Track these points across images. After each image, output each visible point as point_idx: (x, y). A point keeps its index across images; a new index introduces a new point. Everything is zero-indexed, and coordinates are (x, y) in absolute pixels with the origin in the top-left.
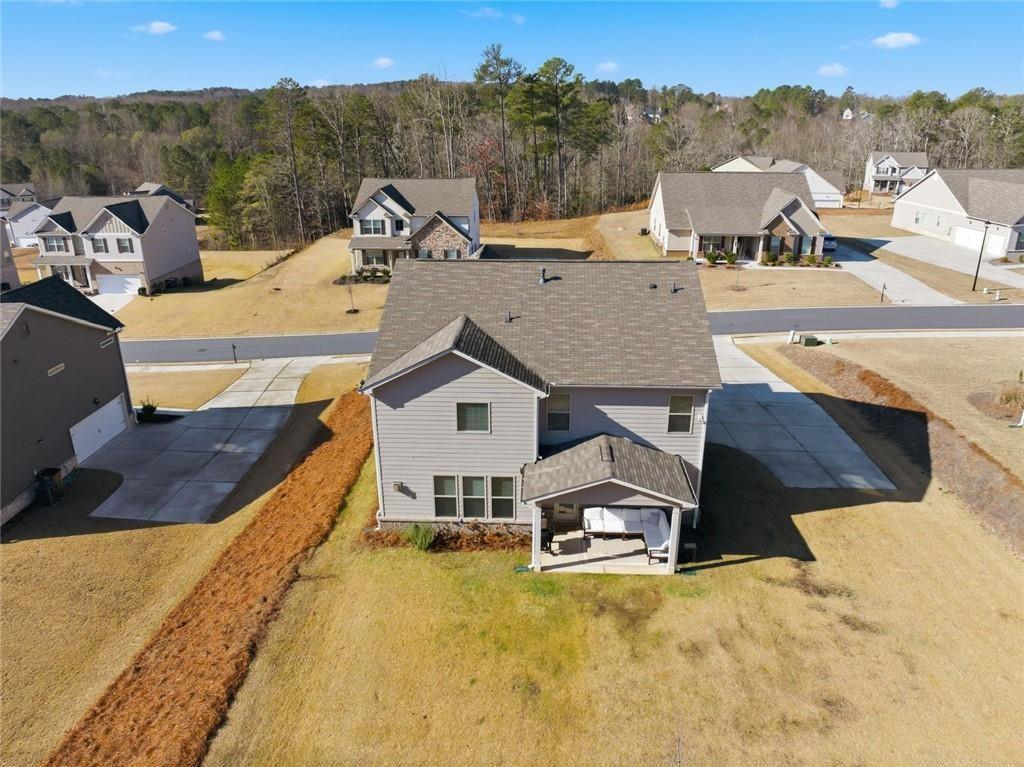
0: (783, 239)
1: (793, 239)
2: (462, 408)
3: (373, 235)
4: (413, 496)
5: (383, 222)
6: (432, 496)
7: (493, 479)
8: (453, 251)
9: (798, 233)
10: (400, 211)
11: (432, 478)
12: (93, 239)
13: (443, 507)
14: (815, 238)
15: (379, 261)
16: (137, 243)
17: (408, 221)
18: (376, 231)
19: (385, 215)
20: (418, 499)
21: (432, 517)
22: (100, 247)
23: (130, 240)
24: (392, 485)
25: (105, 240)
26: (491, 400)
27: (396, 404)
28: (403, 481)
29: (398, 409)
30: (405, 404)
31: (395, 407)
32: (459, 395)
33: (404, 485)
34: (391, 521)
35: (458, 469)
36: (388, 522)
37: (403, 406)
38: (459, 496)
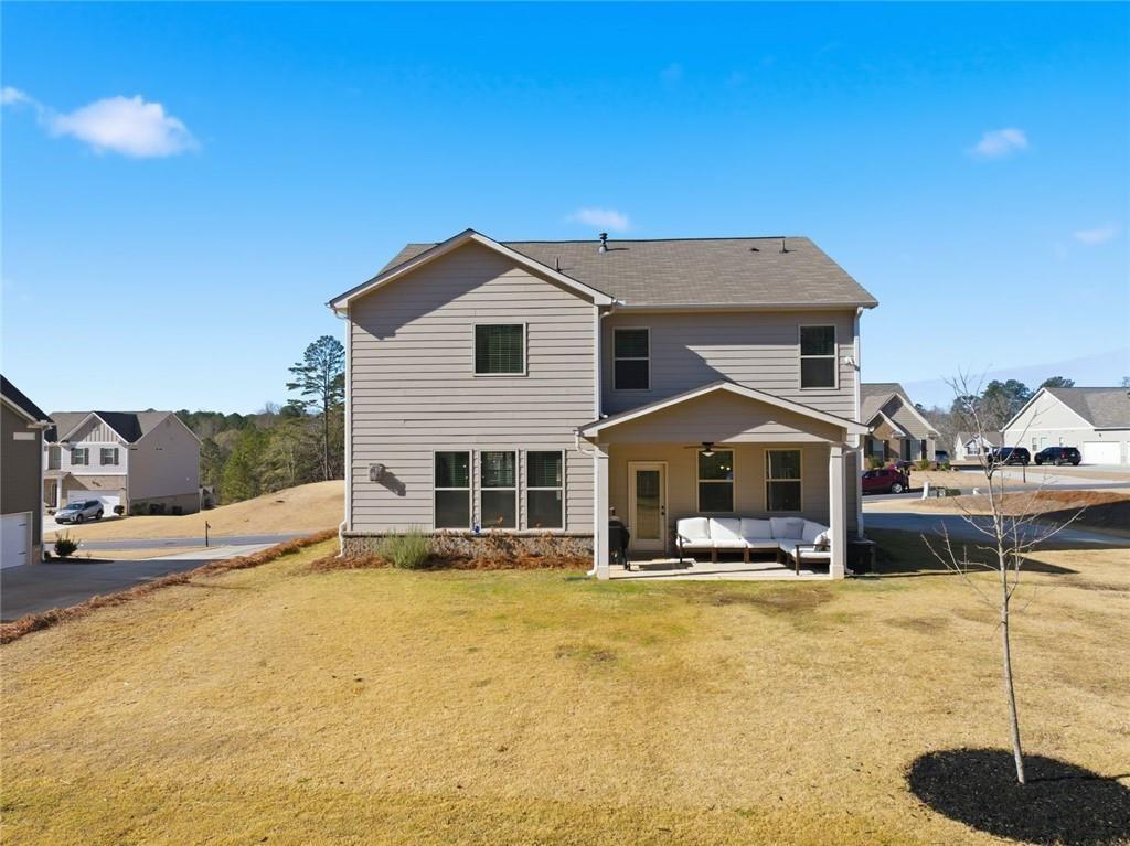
0: (887, 442)
1: (898, 443)
2: (484, 334)
4: (400, 489)
6: (431, 488)
7: (531, 455)
9: (904, 435)
11: (432, 456)
12: (73, 449)
13: (449, 508)
14: (924, 441)
16: (124, 454)
20: (408, 495)
21: (431, 529)
22: (79, 457)
23: (116, 450)
24: (368, 472)
25: (87, 450)
26: (529, 320)
27: (383, 330)
28: (386, 464)
29: (386, 339)
30: (397, 331)
31: (381, 336)
32: (479, 313)
33: (387, 470)
34: (362, 536)
35: (473, 439)
36: (357, 536)
37: (393, 335)
38: (475, 488)
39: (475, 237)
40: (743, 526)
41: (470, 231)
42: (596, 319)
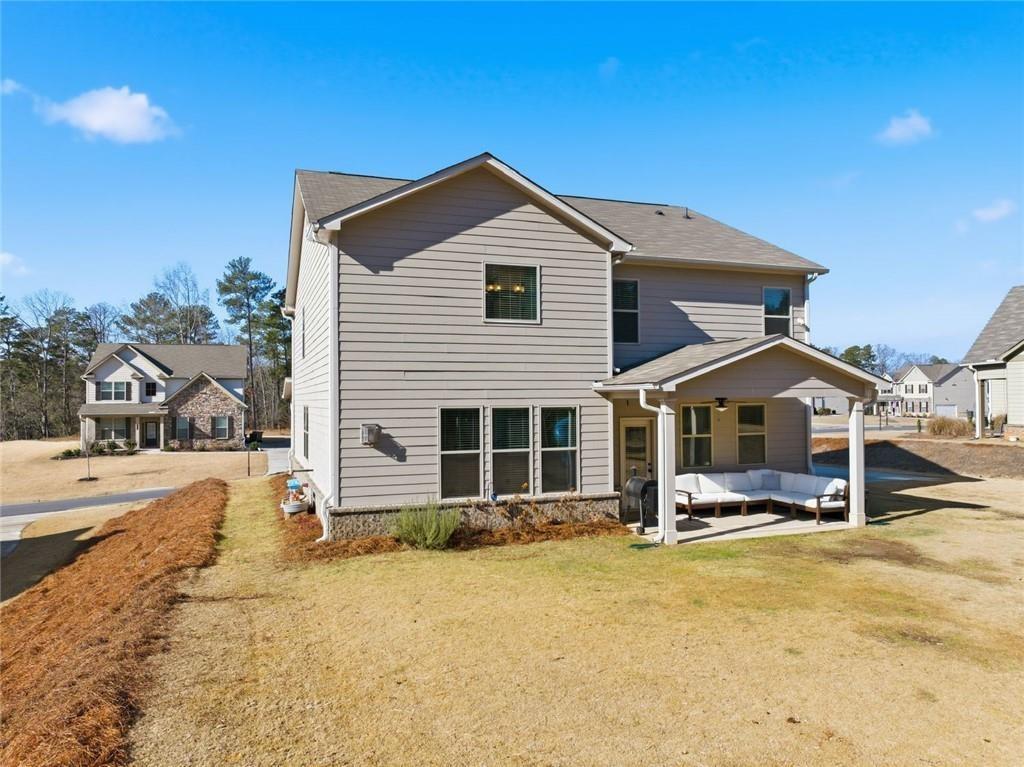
2: (495, 276)
3: (113, 401)
4: (400, 454)
5: (129, 385)
6: (436, 452)
7: (545, 412)
8: (224, 418)
10: (154, 373)
11: (437, 413)
13: (457, 476)
15: (119, 434)
17: (163, 383)
18: (118, 396)
19: (133, 376)
20: (409, 460)
21: (436, 499)
24: (359, 433)
26: (543, 262)
27: (379, 263)
28: (382, 423)
29: (382, 273)
30: (395, 264)
31: (375, 270)
32: (490, 250)
33: (383, 431)
34: (354, 513)
35: (485, 394)
36: (349, 514)
37: (391, 268)
38: (486, 450)
39: (492, 162)
40: (727, 480)
41: (488, 155)
42: (609, 266)
